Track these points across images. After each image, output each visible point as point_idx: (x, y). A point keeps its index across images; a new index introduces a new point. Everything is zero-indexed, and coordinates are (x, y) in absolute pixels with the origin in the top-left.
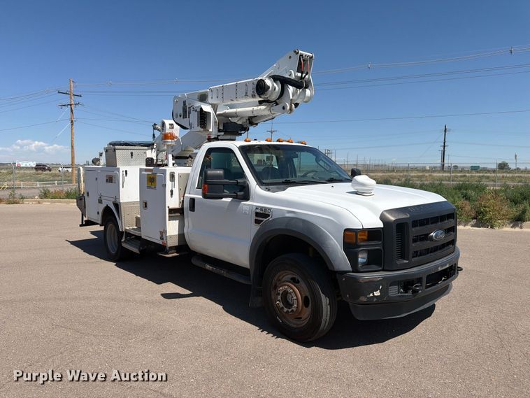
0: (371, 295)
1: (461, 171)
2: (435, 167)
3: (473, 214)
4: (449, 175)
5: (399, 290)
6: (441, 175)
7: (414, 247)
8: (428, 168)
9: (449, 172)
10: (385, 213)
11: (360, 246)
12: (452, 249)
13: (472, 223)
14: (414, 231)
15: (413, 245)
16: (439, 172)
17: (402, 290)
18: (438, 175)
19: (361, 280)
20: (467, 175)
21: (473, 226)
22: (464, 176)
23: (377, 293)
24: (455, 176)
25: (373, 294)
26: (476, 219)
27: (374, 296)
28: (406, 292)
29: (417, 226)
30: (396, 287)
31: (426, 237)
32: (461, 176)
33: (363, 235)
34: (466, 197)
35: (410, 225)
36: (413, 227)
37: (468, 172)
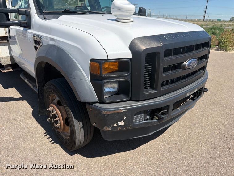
0: (115, 125)
1: (212, 22)
2: (200, 20)
3: (217, 43)
4: (206, 23)
5: (145, 117)
6: (202, 23)
7: (164, 76)
8: (197, 20)
9: (207, 22)
10: (136, 41)
11: (105, 78)
12: (202, 74)
13: (215, 48)
14: (166, 61)
15: (164, 75)
16: (202, 22)
17: (148, 117)
18: (201, 23)
19: (104, 112)
20: (215, 23)
21: (215, 50)
22: (214, 24)
23: (122, 123)
24: (209, 24)
25: (117, 124)
26: (218, 46)
27: (118, 126)
28: (152, 119)
29: (170, 55)
30: (142, 116)
31: (179, 66)
32: (212, 24)
33: (113, 65)
34: (214, 33)
35: (162, 54)
36: (165, 56)
37: (216, 22)
